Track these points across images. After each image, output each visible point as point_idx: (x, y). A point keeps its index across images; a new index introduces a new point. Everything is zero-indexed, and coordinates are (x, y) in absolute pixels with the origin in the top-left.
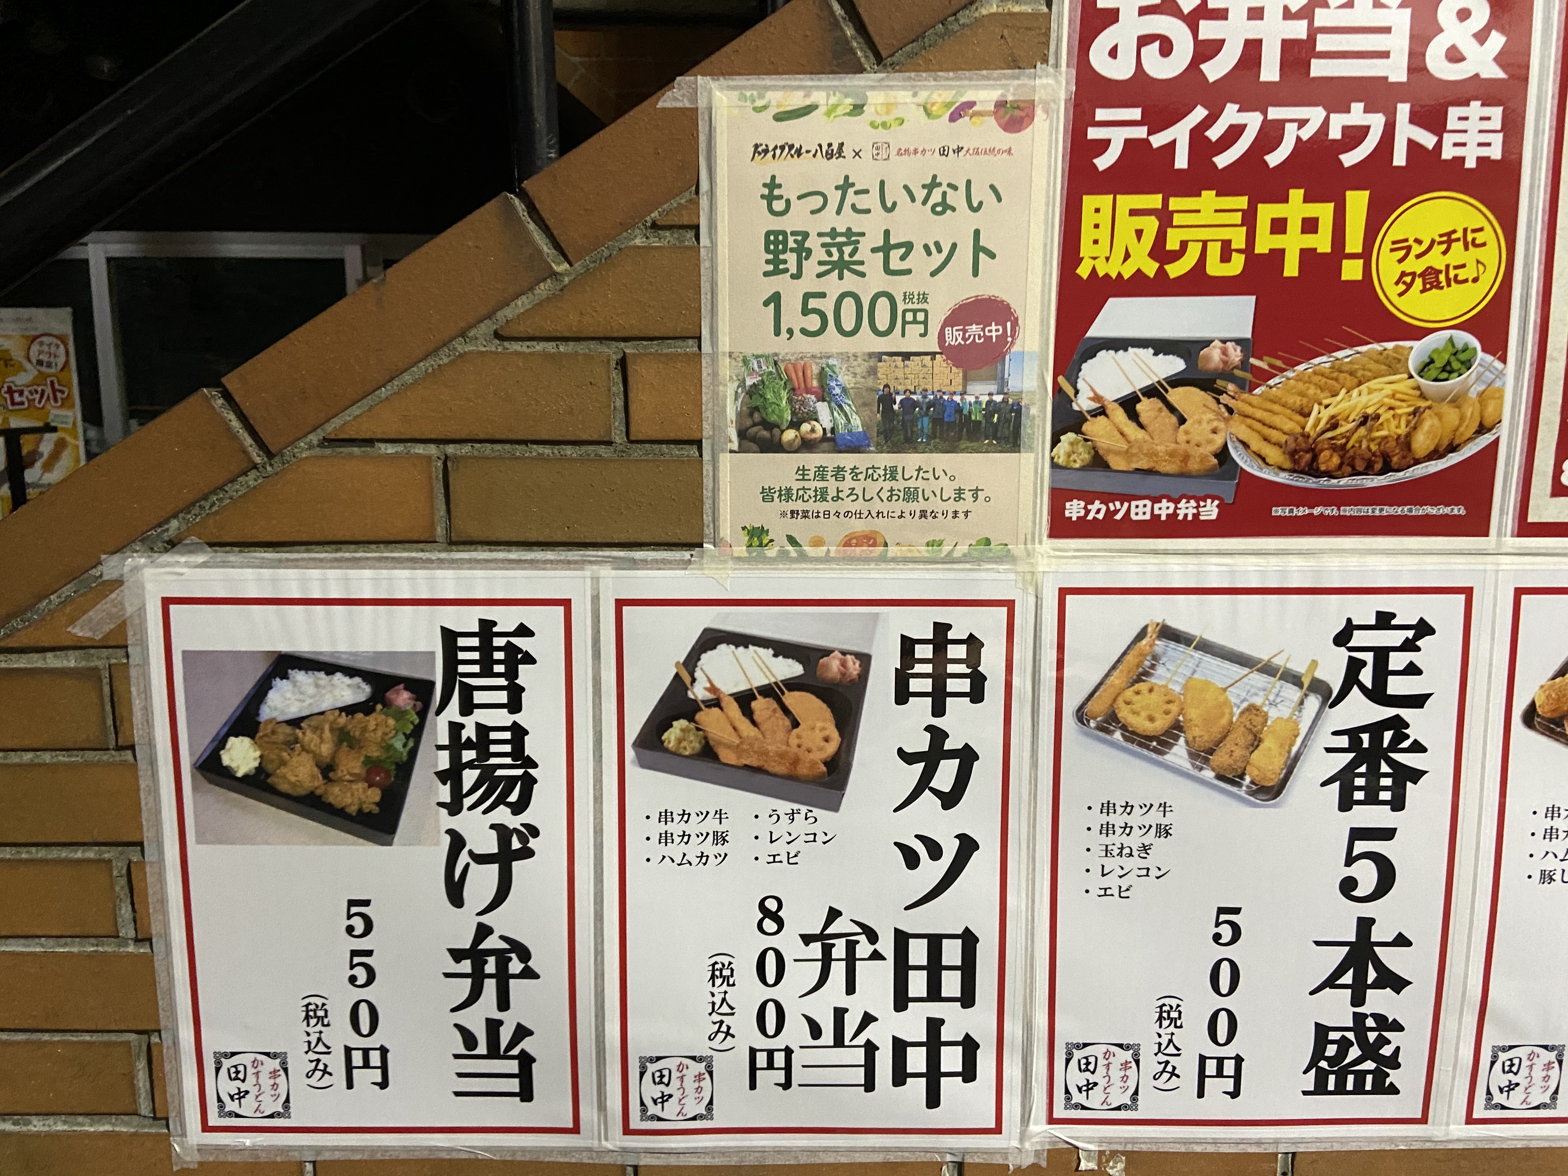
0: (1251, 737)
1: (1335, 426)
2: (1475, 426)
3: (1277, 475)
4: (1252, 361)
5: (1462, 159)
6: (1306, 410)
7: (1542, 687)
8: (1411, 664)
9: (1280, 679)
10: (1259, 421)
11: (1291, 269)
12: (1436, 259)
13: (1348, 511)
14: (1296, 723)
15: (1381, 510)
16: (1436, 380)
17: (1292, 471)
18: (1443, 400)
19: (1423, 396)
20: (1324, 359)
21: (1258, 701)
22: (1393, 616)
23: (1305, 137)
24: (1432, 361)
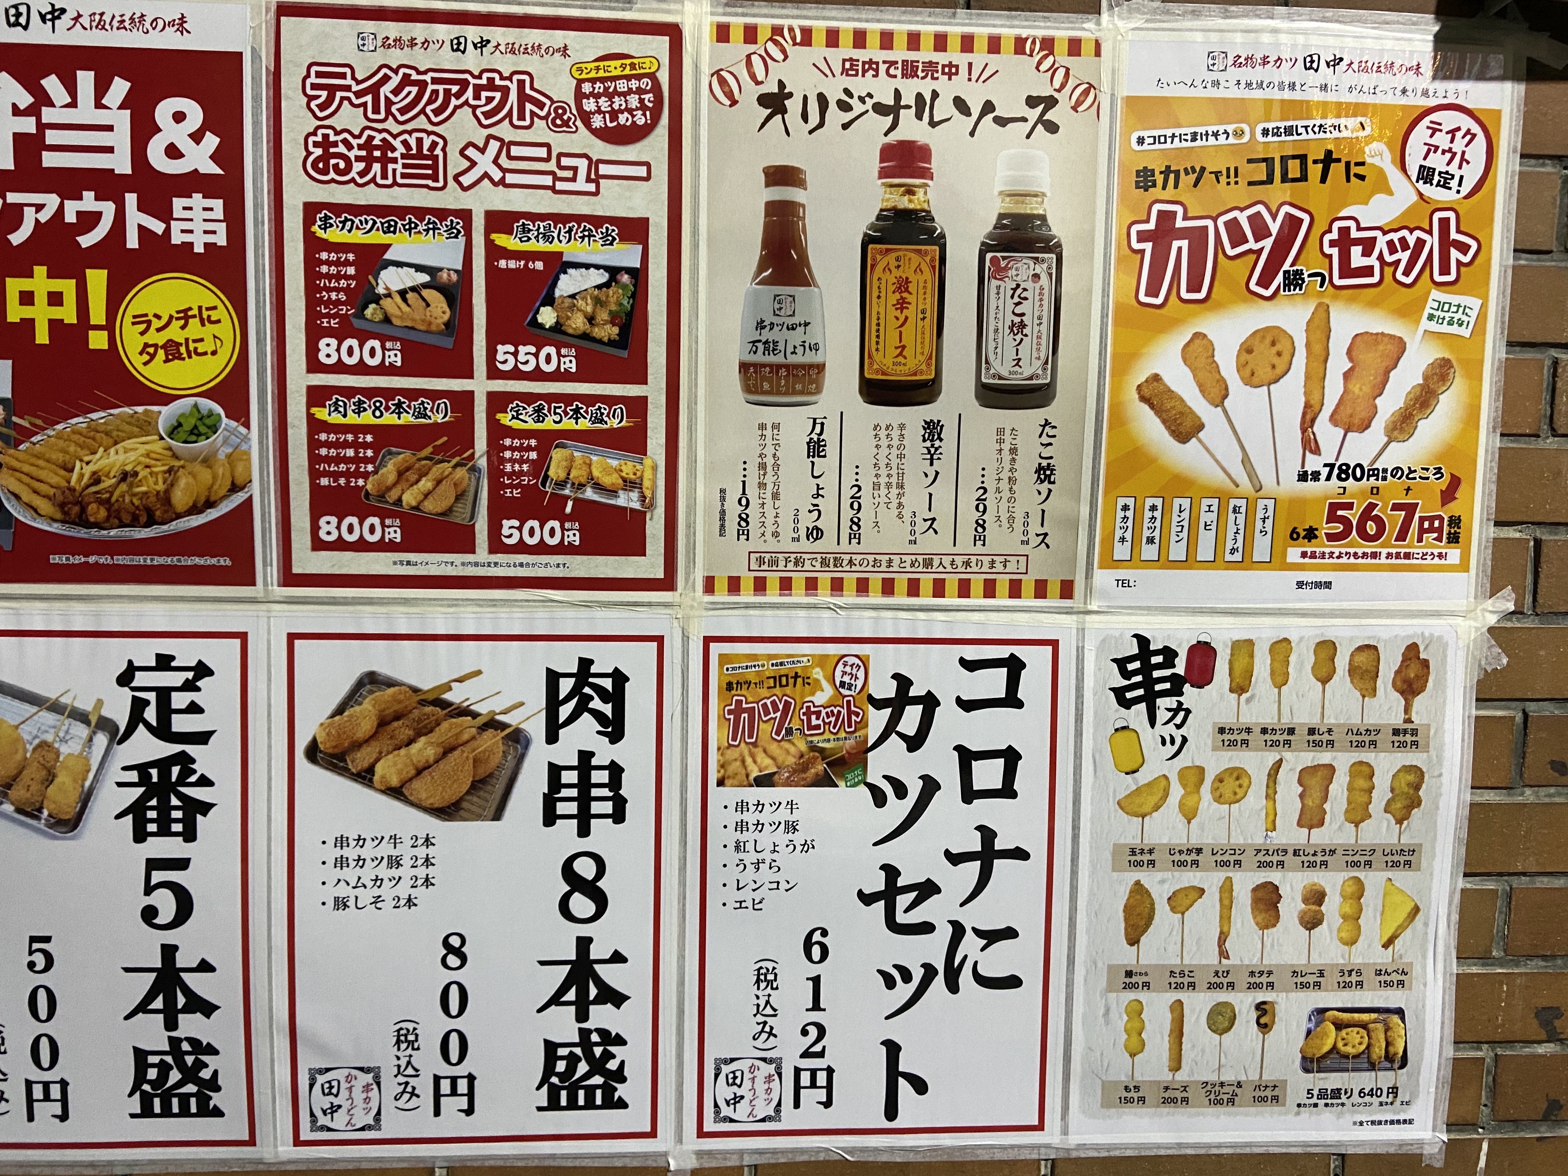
0: (44, 772)
1: (97, 481)
2: (228, 485)
3: (50, 526)
4: (15, 419)
5: (191, 244)
6: (70, 466)
7: (322, 724)
8: (193, 703)
9: (69, 716)
10: (27, 475)
11: (42, 337)
12: (174, 333)
13: (121, 560)
14: (87, 759)
15: (152, 560)
16: (185, 442)
17: (63, 522)
18: (195, 460)
19: (175, 456)
20: (80, 419)
21: (49, 738)
22: (173, 658)
23: (43, 221)
24: (180, 425)
